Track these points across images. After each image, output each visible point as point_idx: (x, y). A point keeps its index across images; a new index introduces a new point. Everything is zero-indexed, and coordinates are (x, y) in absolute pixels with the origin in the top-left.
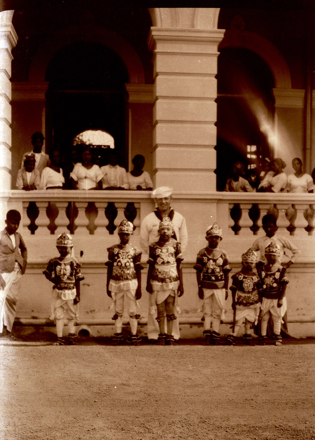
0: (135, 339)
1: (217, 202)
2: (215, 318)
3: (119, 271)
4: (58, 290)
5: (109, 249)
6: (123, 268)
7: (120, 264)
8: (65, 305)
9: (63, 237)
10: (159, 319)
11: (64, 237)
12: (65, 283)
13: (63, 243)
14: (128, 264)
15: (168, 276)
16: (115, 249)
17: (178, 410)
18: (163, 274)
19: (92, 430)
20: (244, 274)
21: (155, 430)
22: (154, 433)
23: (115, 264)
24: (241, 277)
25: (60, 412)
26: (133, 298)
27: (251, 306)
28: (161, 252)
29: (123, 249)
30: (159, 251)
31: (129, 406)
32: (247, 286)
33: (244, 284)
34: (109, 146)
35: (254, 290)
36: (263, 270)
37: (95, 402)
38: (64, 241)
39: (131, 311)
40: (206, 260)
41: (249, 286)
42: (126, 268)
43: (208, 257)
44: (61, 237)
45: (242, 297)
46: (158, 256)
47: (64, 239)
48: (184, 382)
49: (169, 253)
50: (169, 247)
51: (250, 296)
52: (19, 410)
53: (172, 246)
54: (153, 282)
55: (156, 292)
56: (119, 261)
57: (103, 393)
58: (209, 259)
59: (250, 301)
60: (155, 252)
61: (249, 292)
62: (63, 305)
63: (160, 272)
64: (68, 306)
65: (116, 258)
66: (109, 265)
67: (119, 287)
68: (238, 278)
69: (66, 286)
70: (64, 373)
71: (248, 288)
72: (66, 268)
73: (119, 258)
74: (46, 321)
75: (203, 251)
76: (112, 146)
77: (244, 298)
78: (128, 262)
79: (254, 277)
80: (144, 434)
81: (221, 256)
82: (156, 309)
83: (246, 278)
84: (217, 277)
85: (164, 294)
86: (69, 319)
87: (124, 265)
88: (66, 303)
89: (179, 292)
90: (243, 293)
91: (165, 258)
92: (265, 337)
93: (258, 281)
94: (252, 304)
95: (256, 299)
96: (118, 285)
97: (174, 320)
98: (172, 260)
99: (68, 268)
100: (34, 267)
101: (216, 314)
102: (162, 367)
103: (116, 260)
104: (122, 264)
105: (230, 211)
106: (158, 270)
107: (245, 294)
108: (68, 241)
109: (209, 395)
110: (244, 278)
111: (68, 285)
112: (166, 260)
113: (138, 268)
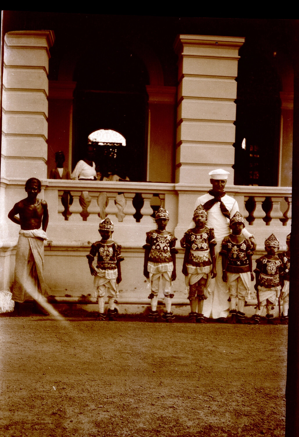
0: (169, 316)
1: (234, 195)
2: (239, 299)
3: (157, 254)
4: (101, 270)
5: (148, 234)
6: (162, 251)
7: (158, 247)
8: (107, 284)
9: (106, 222)
10: (191, 298)
11: (108, 222)
12: (108, 263)
13: (106, 227)
14: (165, 248)
15: (201, 260)
16: (153, 233)
17: (231, 381)
18: (197, 259)
19: (161, 397)
20: (268, 258)
21: (218, 399)
22: (218, 402)
23: (154, 247)
24: (265, 261)
25: (126, 380)
26: (168, 279)
27: (272, 288)
28: (196, 238)
29: (161, 234)
30: (193, 237)
31: (186, 377)
32: (271, 269)
33: (267, 267)
34: (121, 144)
35: (276, 273)
36: (284, 256)
37: (154, 372)
38: (107, 226)
39: (166, 291)
40: (230, 246)
41: (272, 270)
42: (164, 252)
43: (232, 243)
44: (104, 222)
45: (265, 279)
46: (194, 242)
47: (107, 224)
48: (227, 357)
49: (203, 239)
50: (202, 233)
51: (272, 279)
52: (87, 379)
53: (205, 233)
54: (187, 265)
55: (190, 275)
56: (158, 245)
57: (158, 364)
58: (233, 246)
59: (272, 283)
60: (191, 238)
61: (271, 275)
62: (106, 284)
63: (194, 257)
64: (111, 285)
65: (155, 242)
66: (147, 249)
67: (158, 269)
68: (263, 262)
69: (109, 266)
70: (116, 346)
71: (271, 271)
72: (109, 250)
73: (157, 241)
74: (79, 299)
75: (228, 238)
76: (124, 144)
77: (266, 280)
78: (166, 246)
79: (277, 262)
80: (210, 402)
81: (245, 242)
82: (189, 289)
83: (269, 262)
84: (242, 262)
85: (197, 277)
86: (110, 296)
87: (162, 249)
88: (109, 282)
89: (213, 274)
90: (266, 276)
91: (199, 244)
92: (286, 317)
93: (281, 265)
94: (273, 286)
95: (277, 282)
96: (156, 267)
97: (204, 300)
98: (205, 246)
99: (111, 249)
100: (69, 250)
101: (241, 295)
102: (201, 342)
103: (154, 244)
104: (160, 248)
105: (245, 203)
106: (193, 255)
107: (268, 276)
108: (111, 226)
109: (255, 368)
110: (268, 262)
111: (110, 265)
112: (200, 246)
113: (174, 252)
